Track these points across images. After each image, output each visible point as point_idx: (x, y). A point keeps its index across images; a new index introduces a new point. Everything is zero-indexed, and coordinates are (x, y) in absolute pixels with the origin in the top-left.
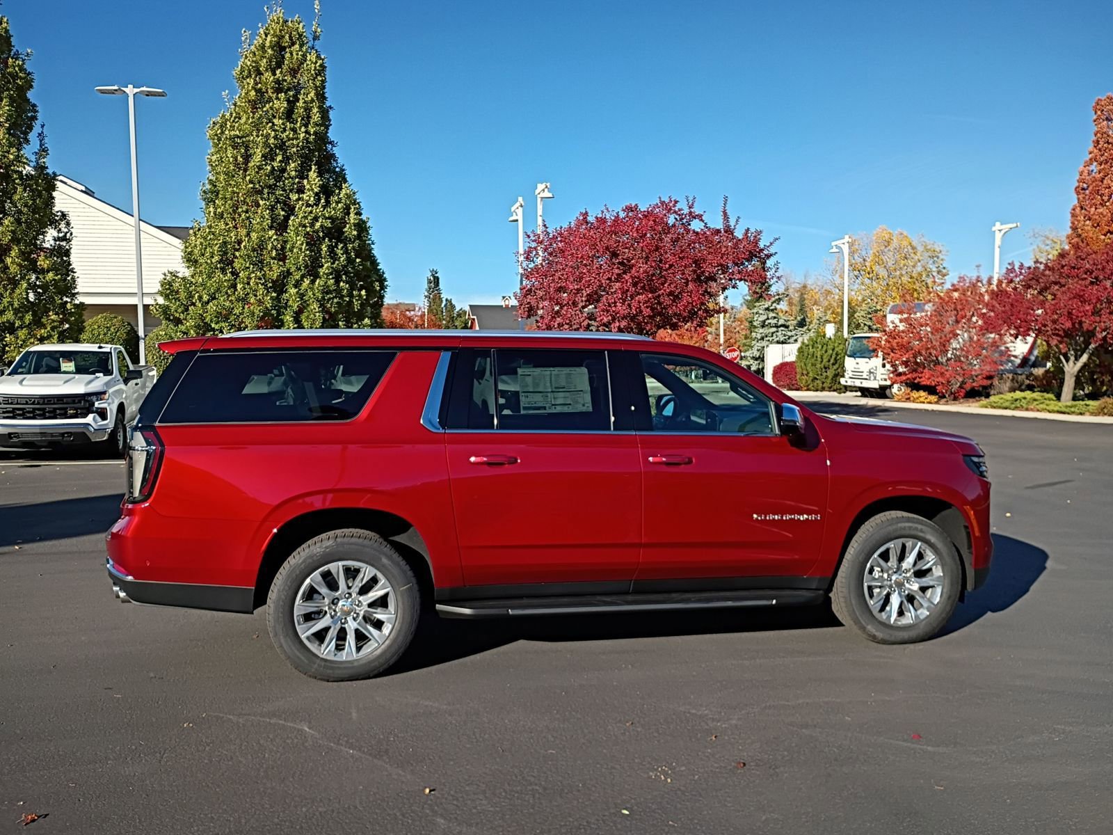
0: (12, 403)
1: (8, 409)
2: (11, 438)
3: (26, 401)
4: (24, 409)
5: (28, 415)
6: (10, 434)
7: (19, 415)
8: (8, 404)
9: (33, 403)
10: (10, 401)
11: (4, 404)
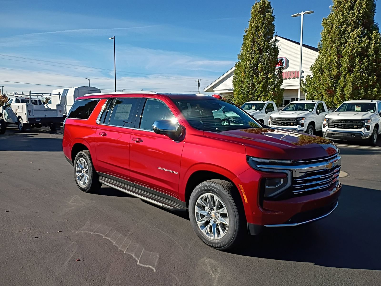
0: (334, 122)
1: (332, 124)
2: (332, 135)
3: (339, 122)
4: (338, 124)
5: (339, 127)
6: (332, 133)
7: (336, 127)
8: (333, 122)
9: (341, 122)
10: (333, 121)
11: (331, 122)
